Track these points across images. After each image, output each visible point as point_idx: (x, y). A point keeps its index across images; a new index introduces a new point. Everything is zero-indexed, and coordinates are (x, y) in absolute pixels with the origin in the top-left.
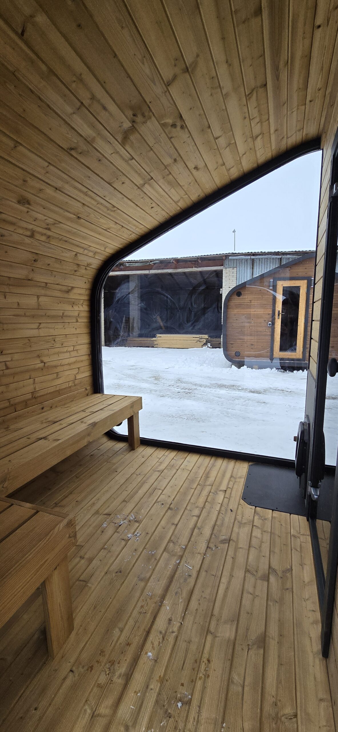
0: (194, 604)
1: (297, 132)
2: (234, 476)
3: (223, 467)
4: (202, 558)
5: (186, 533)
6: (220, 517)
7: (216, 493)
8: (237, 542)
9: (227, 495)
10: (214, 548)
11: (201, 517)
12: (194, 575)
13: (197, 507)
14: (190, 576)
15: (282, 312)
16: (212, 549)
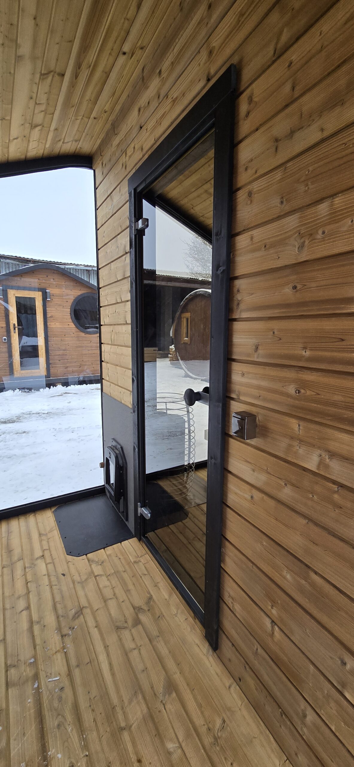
0: (87, 717)
1: (74, 142)
2: (43, 532)
3: (23, 529)
4: (63, 655)
5: (25, 640)
6: (56, 591)
7: (33, 565)
8: (90, 606)
9: (48, 560)
10: (70, 632)
11: (32, 606)
12: (66, 683)
13: (19, 598)
14: (62, 689)
15: (18, 326)
16: (69, 634)
